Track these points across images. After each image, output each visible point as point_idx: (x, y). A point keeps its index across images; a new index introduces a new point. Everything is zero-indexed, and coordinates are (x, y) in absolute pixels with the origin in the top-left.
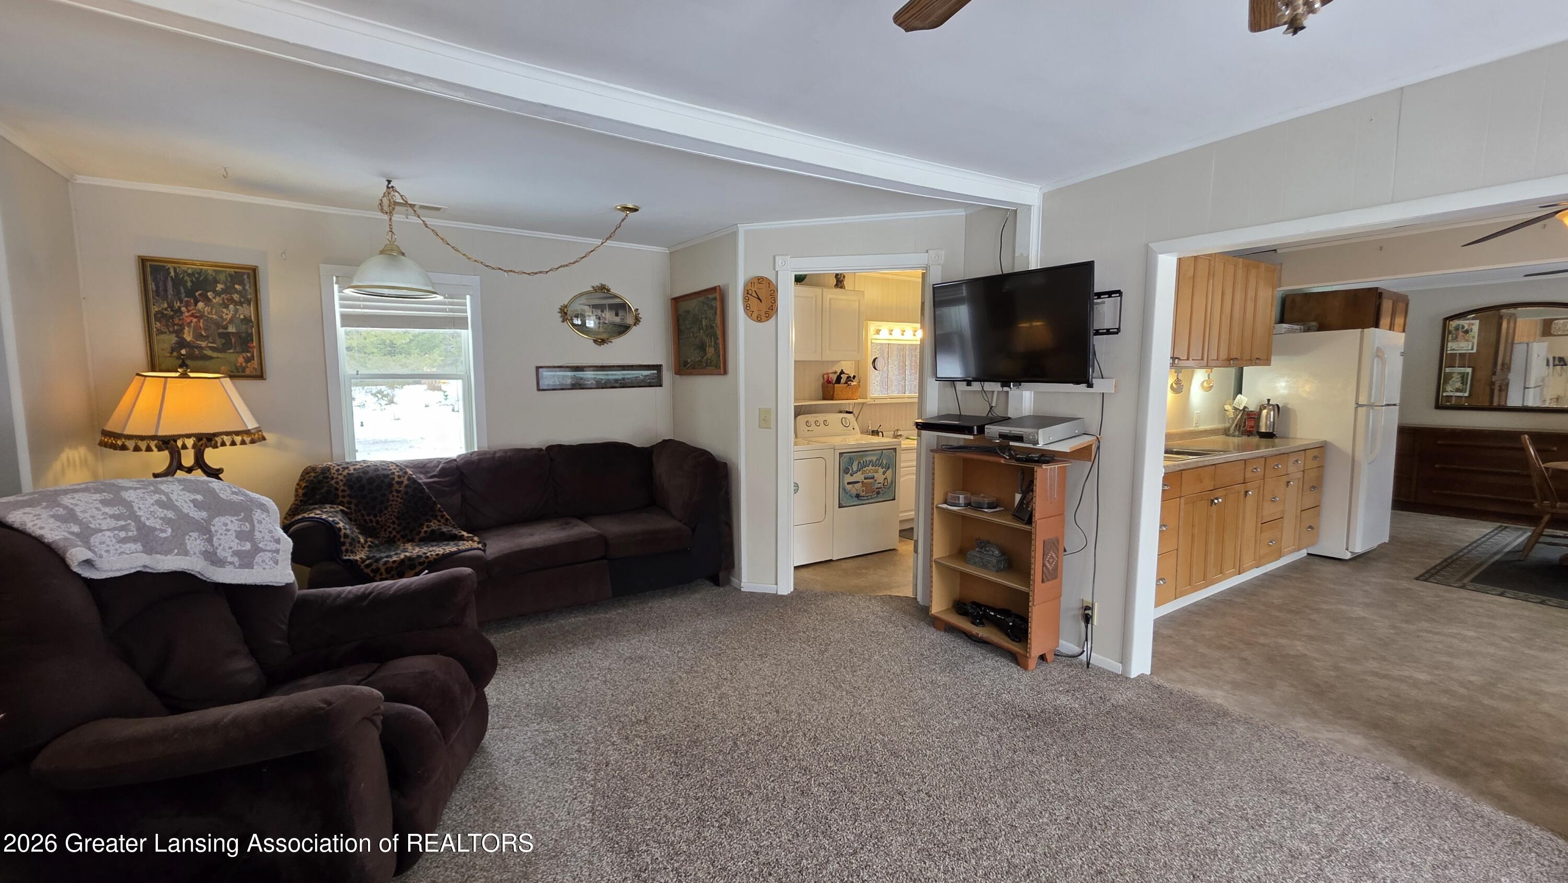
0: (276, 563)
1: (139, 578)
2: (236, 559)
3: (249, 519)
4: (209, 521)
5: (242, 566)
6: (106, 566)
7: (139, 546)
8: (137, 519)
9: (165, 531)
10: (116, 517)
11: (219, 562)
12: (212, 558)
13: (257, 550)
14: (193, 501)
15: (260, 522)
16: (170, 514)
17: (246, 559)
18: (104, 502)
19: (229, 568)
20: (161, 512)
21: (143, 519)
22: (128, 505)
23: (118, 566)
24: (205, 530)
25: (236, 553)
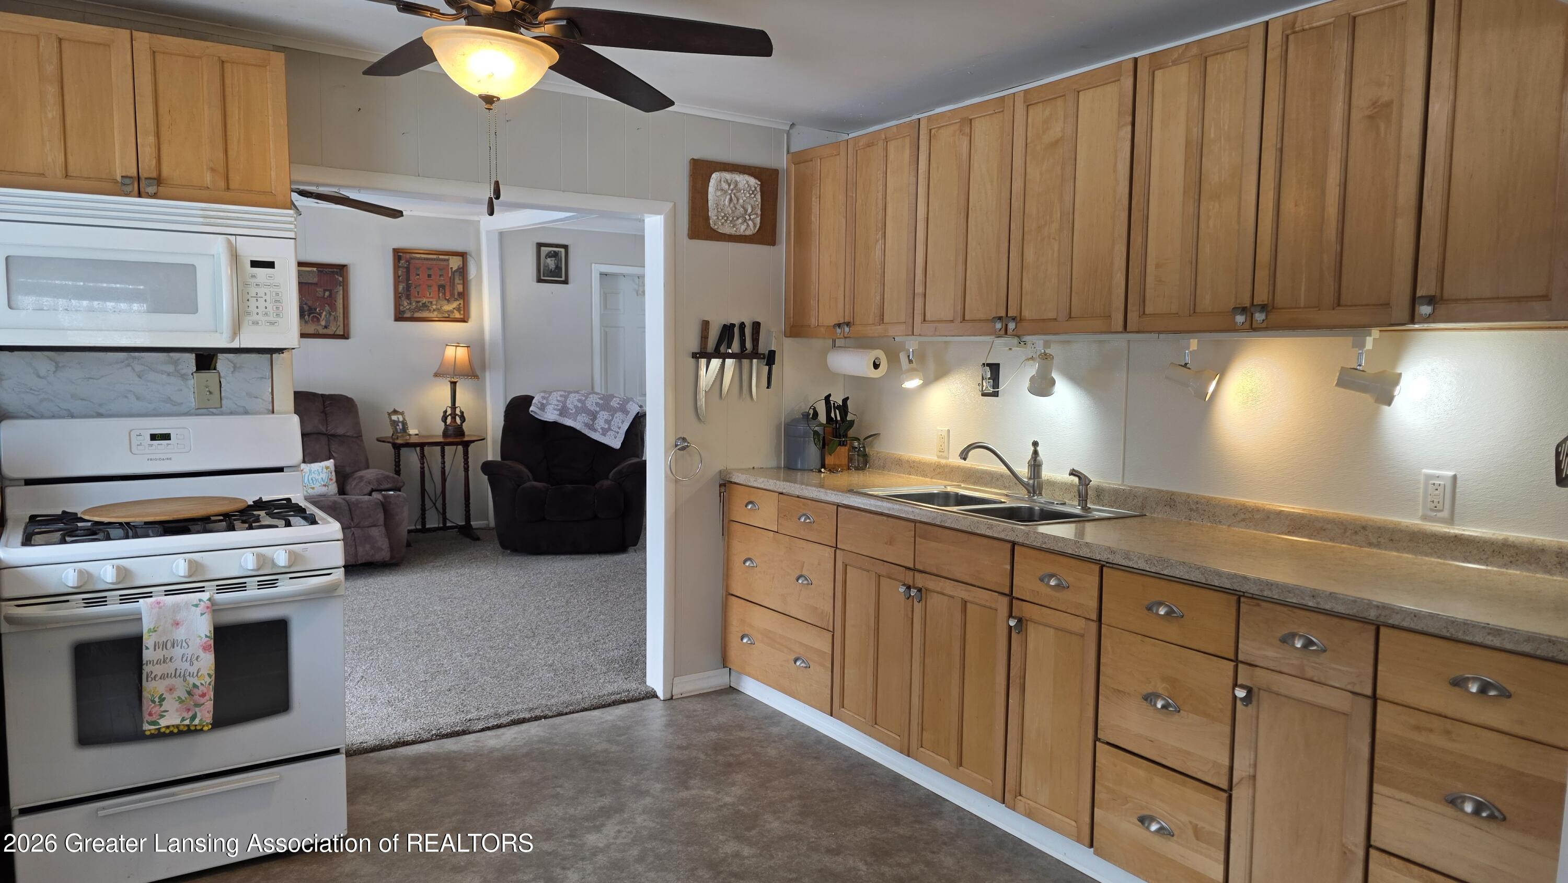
0: (615, 438)
1: (555, 424)
2: (600, 431)
3: (613, 416)
4: (597, 412)
5: (601, 434)
6: (545, 416)
7: (558, 413)
8: (564, 403)
9: (572, 410)
10: (558, 401)
11: (595, 430)
12: (591, 427)
13: (609, 429)
14: (597, 404)
15: (616, 418)
16: (580, 405)
17: (605, 432)
18: (561, 396)
19: (597, 433)
20: (576, 403)
21: (567, 404)
22: (566, 397)
23: (549, 417)
24: (594, 415)
25: (602, 428)
